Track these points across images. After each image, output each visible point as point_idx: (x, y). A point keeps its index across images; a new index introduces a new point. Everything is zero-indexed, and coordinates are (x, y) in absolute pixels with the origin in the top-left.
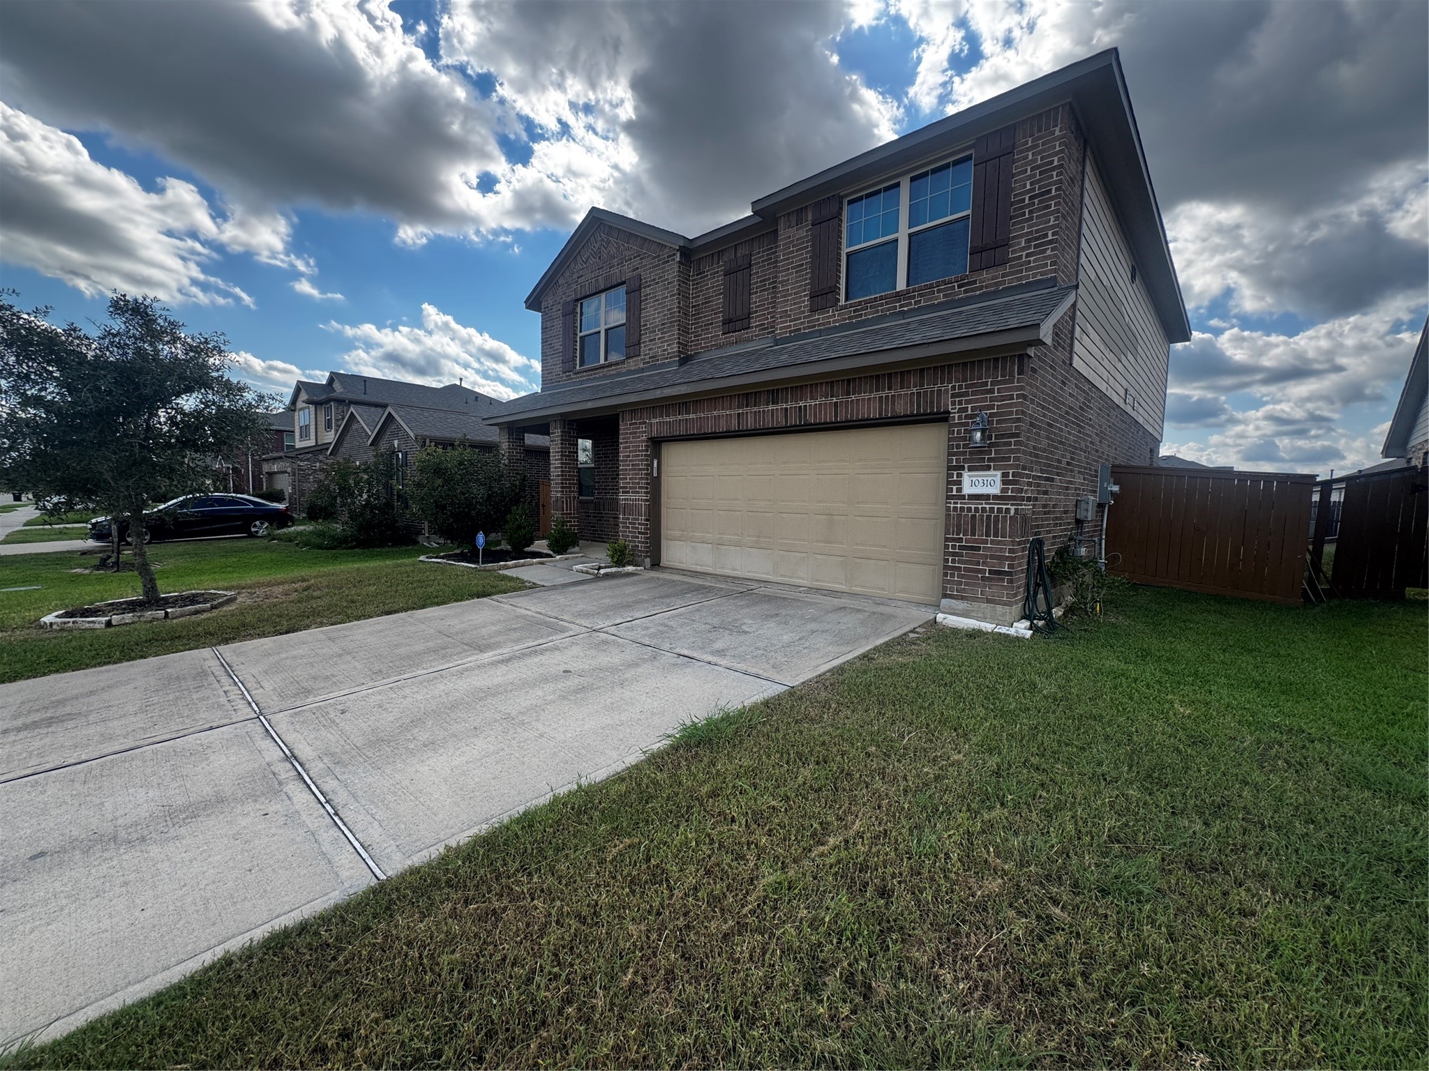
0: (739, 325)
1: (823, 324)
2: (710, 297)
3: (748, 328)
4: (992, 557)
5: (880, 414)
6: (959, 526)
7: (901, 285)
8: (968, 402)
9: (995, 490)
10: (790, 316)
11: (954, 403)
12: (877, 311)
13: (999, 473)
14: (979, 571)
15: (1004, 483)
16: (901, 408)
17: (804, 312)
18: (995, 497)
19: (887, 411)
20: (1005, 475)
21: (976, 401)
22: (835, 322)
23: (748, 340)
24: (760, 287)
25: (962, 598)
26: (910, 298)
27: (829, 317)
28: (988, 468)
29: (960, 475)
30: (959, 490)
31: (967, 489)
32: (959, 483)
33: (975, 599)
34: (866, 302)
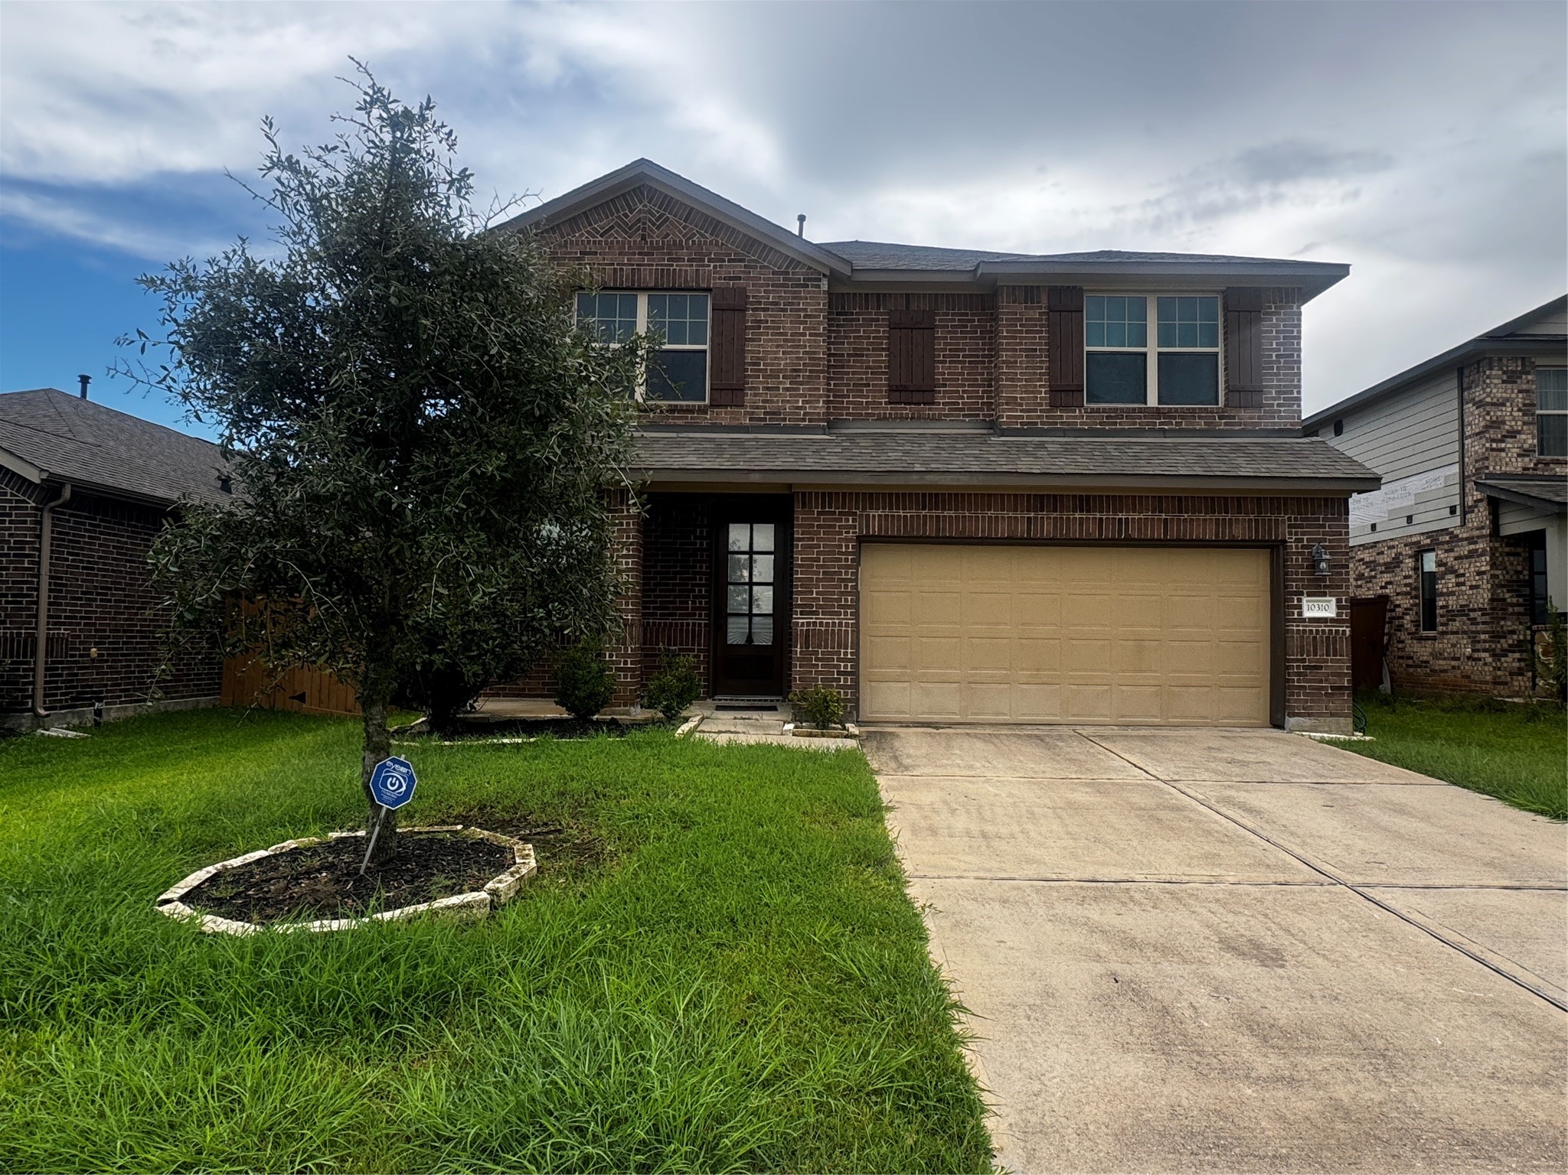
0: (917, 397)
1: (1068, 424)
2: (863, 349)
3: (933, 403)
4: (1333, 674)
5: (1217, 535)
6: (1302, 647)
7: (1152, 401)
8: (1303, 534)
9: (1331, 612)
10: (1021, 405)
11: (1290, 533)
12: (1135, 424)
13: (1334, 599)
14: (1322, 688)
15: (1338, 607)
17: (1041, 404)
18: (1332, 620)
19: (1224, 533)
20: (1339, 601)
21: (1310, 533)
22: (1082, 423)
23: (933, 419)
24: (950, 356)
25: (1309, 715)
26: (1170, 417)
27: (1075, 417)
28: (1324, 594)
29: (1300, 600)
30: (1300, 614)
31: (1307, 614)
32: (1300, 607)
33: (1320, 715)
34: (1122, 409)
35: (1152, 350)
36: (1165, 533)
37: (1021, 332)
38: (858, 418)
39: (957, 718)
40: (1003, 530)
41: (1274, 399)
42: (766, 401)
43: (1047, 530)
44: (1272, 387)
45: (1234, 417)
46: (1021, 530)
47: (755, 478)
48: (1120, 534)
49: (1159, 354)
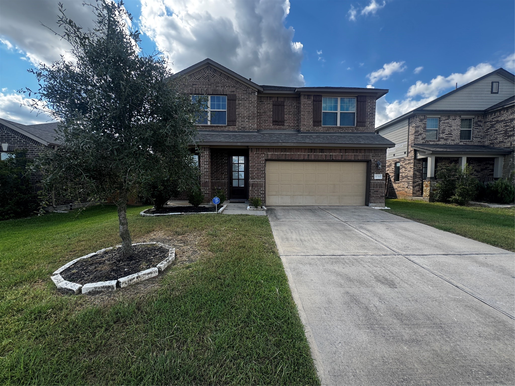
0: (280, 123)
1: (318, 131)
2: (266, 111)
3: (284, 125)
4: (381, 193)
5: (354, 159)
6: (374, 186)
7: (338, 125)
8: (375, 158)
9: (381, 178)
10: (306, 126)
11: (372, 158)
12: (334, 131)
14: (378, 196)
15: (383, 176)
16: (360, 158)
17: (311, 126)
18: (381, 180)
19: (356, 158)
20: (383, 175)
21: (377, 158)
22: (321, 131)
23: (284, 129)
24: (288, 113)
25: (375, 203)
26: (343, 129)
27: (319, 129)
28: (380, 173)
29: (374, 175)
30: (374, 178)
31: (375, 178)
32: (374, 176)
33: (377, 203)
34: (331, 127)
35: (339, 112)
36: (342, 158)
37: (306, 107)
38: (265, 129)
39: (290, 205)
40: (302, 158)
41: (368, 124)
42: (242, 125)
43: (313, 158)
44: (368, 121)
45: (358, 129)
46: (306, 158)
47: (239, 144)
48: (331, 159)
49: (341, 113)
